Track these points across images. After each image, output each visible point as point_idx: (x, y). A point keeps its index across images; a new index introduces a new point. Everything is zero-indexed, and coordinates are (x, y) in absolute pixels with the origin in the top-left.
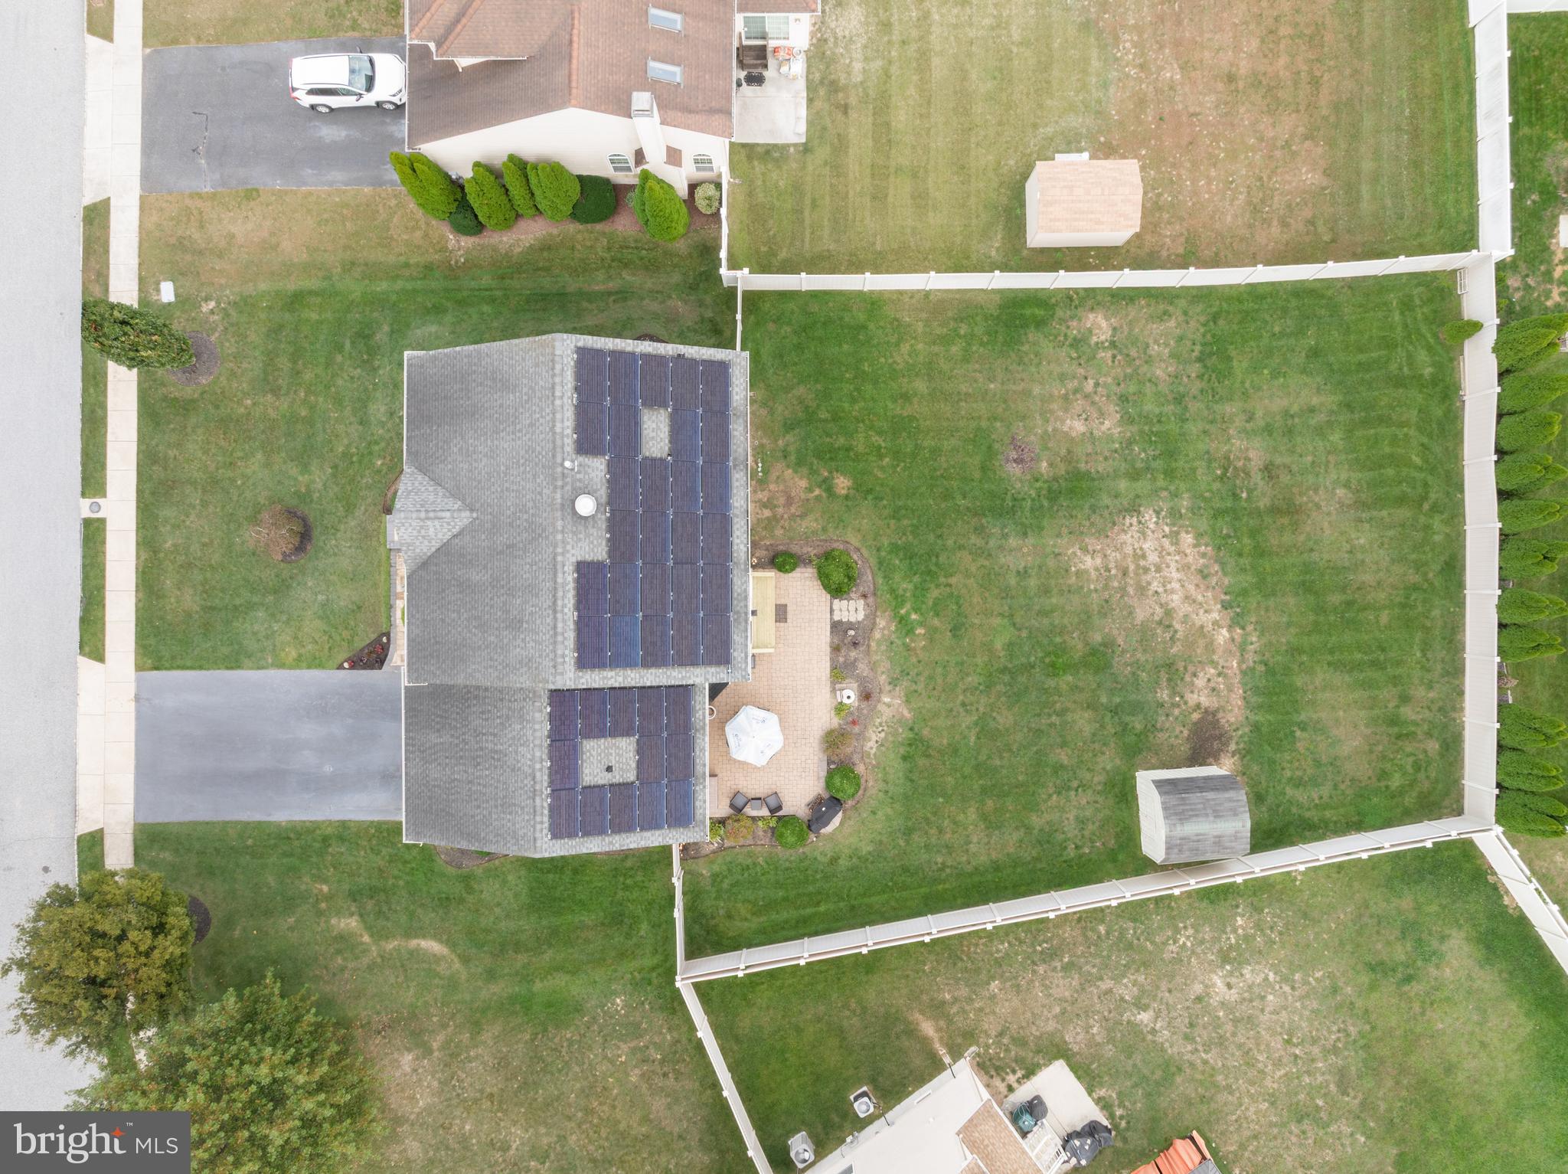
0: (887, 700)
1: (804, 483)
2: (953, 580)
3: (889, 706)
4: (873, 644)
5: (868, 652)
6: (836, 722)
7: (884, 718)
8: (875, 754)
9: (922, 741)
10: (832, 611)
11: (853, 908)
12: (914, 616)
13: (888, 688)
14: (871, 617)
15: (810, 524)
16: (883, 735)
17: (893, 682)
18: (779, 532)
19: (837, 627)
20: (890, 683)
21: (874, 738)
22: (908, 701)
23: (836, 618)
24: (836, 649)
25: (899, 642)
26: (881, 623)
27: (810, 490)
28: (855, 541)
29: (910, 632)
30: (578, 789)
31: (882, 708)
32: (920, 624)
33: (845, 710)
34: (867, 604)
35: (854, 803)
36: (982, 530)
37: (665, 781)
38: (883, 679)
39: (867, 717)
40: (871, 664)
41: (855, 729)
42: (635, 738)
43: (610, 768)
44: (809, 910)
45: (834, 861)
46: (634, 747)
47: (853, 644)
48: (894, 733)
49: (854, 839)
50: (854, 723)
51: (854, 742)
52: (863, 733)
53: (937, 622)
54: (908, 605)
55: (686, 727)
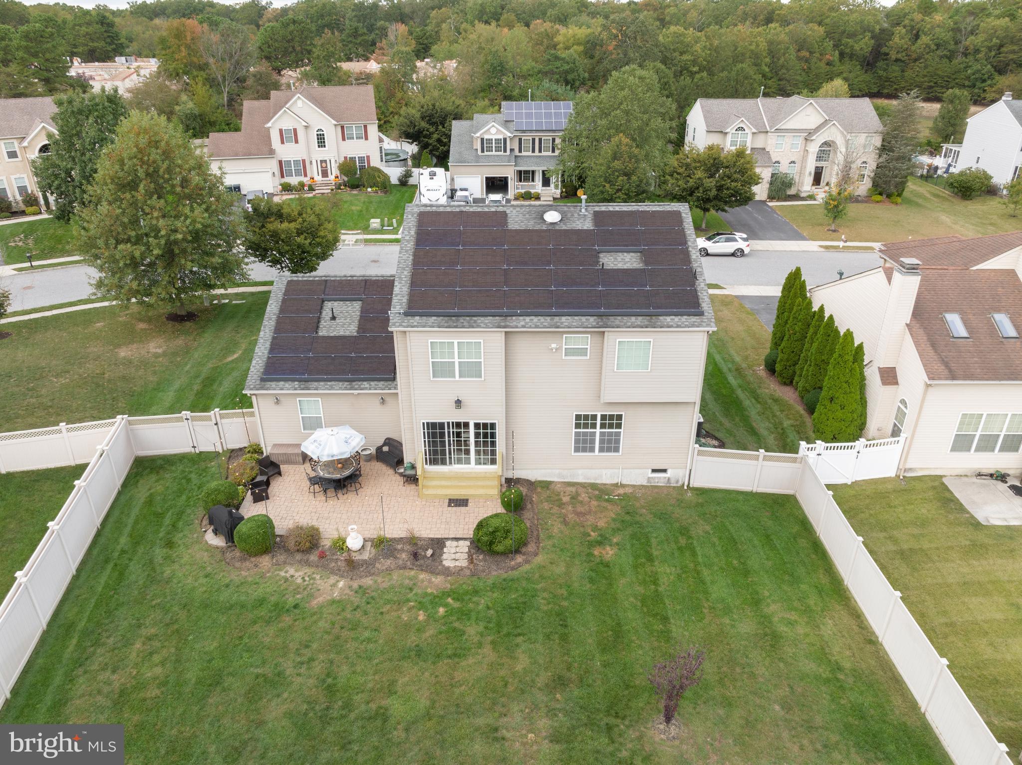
0: (341, 584)
1: (601, 524)
2: (487, 650)
3: (334, 585)
4: (412, 573)
5: (404, 568)
6: (326, 543)
7: (318, 582)
8: (278, 575)
9: (279, 616)
10: (457, 539)
11: (107, 561)
12: (442, 610)
13: (355, 585)
14: (447, 572)
15: (556, 527)
16: (299, 581)
17: (360, 590)
18: (546, 506)
19: (439, 544)
20: (360, 587)
21: (297, 575)
22: (333, 602)
23: (448, 543)
24: (412, 540)
25: (410, 596)
26: (438, 580)
27: (595, 528)
28: (539, 559)
29: (421, 606)
30: (323, 296)
31: (333, 579)
32: (431, 617)
33: (340, 545)
34: (462, 569)
35: (229, 555)
36: (560, 682)
37: (311, 355)
38: (368, 581)
39: (325, 567)
40: (389, 570)
41: (313, 557)
42: (355, 334)
43: (334, 318)
44: (127, 530)
45: (170, 544)
46: (347, 333)
47: (415, 555)
48: (297, 590)
49: (186, 559)
50: (322, 556)
51: (298, 556)
52: (308, 563)
53: (430, 632)
54: (457, 605)
55: (355, 372)
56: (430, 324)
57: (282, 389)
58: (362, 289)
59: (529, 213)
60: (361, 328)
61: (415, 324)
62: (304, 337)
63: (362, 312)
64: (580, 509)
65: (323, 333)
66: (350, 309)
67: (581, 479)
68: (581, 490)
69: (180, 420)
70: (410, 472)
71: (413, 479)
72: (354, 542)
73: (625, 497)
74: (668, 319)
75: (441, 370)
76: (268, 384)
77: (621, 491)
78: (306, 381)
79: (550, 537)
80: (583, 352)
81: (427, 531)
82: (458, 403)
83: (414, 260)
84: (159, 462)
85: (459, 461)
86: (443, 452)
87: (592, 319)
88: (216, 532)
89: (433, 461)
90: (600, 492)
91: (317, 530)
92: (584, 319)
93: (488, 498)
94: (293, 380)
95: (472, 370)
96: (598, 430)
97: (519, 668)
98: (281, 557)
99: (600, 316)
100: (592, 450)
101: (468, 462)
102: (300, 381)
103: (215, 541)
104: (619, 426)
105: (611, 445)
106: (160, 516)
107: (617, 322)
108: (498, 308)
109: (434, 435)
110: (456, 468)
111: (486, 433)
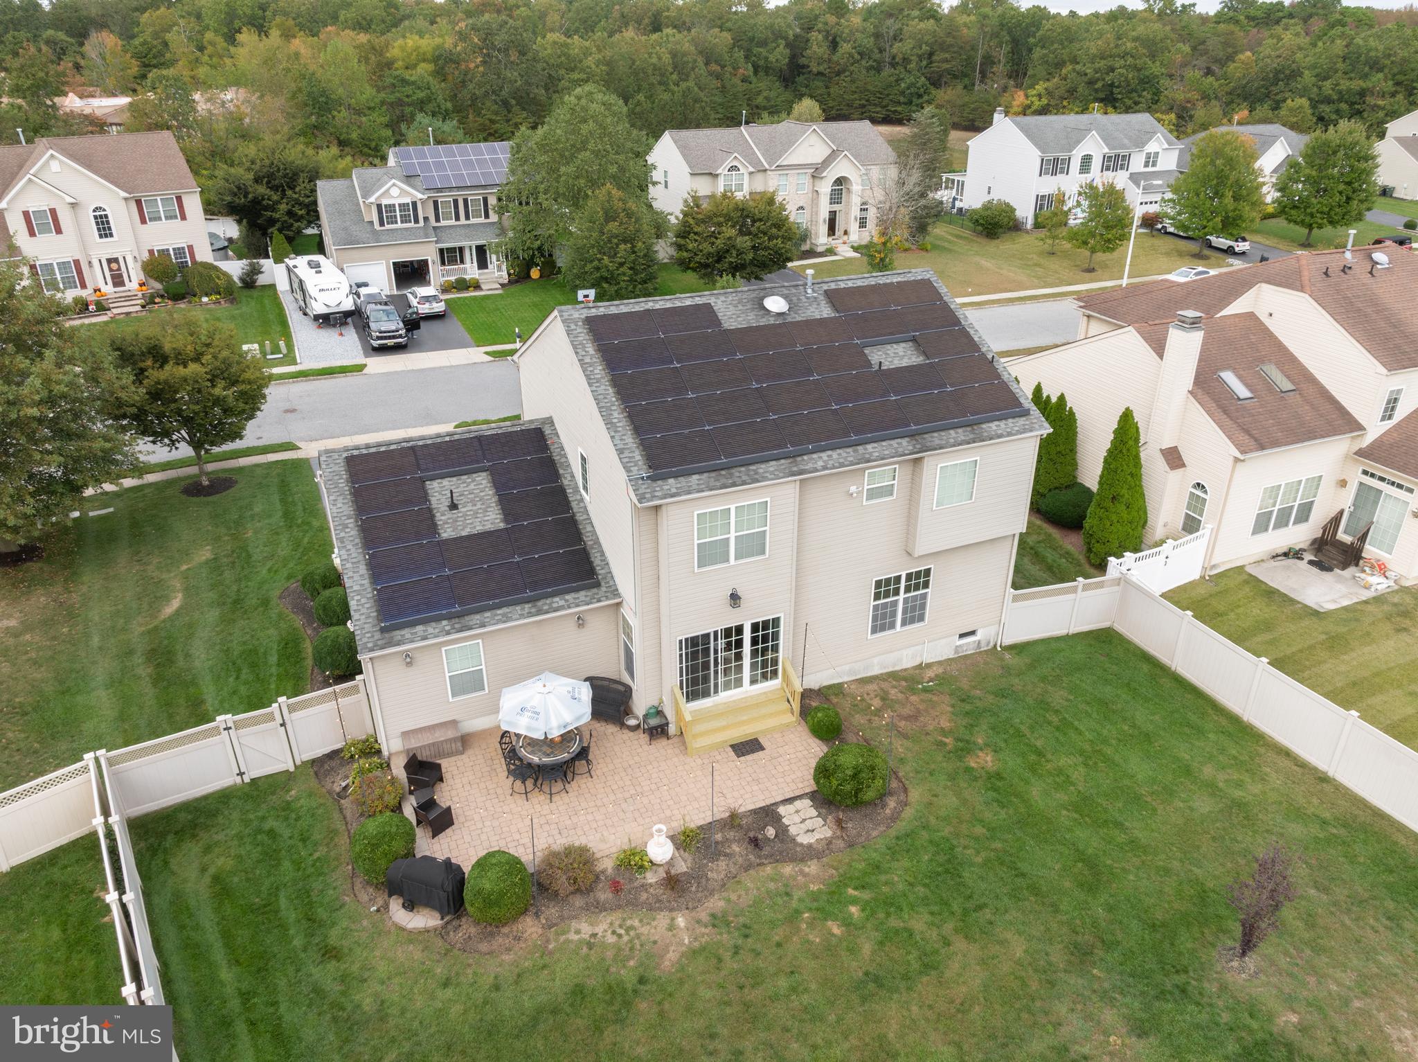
0: (681, 921)
1: (946, 724)
2: (960, 944)
3: (672, 927)
4: (769, 869)
5: (748, 867)
6: (609, 864)
7: (644, 930)
8: (568, 941)
9: (628, 1005)
10: (789, 801)
11: (227, 1022)
12: (855, 910)
13: (704, 916)
14: (811, 852)
15: (898, 745)
16: (611, 939)
17: (717, 921)
18: (862, 719)
19: (769, 814)
20: (713, 916)
21: (599, 930)
22: (694, 953)
23: (782, 810)
24: (733, 820)
25: (794, 904)
26: (812, 868)
27: (944, 732)
28: (916, 796)
29: (824, 914)
30: (419, 474)
31: (662, 919)
32: (847, 923)
33: (633, 862)
34: (829, 842)
35: (458, 937)
36: (1081, 955)
37: (447, 572)
38: (716, 903)
39: (634, 904)
40: (732, 878)
41: (604, 895)
42: (502, 525)
43: (453, 506)
44: (219, 954)
45: (330, 953)
46: (489, 527)
47: (755, 843)
48: (621, 956)
49: (382, 969)
50: (616, 887)
51: (578, 901)
52: (601, 908)
53: (867, 949)
54: (866, 895)
55: (534, 586)
56: (695, 487)
57: (424, 638)
58: (480, 453)
59: (740, 301)
60: (507, 514)
61: (674, 490)
62: (421, 545)
63: (497, 489)
64: (904, 711)
65: (447, 533)
66: (472, 486)
67: (876, 671)
68: (885, 685)
69: (216, 732)
70: (654, 722)
71: (657, 730)
72: (660, 850)
73: (942, 680)
74: (993, 425)
75: (711, 554)
76: (398, 634)
77: (930, 673)
78: (460, 615)
79: (902, 761)
80: (889, 491)
81: (749, 800)
82: (735, 598)
83: (618, 393)
84: (183, 817)
85: (727, 686)
86: (706, 679)
87: (904, 442)
88: (410, 906)
89: (692, 696)
90: (908, 680)
91: (583, 850)
92: (894, 443)
93: (783, 729)
94: (438, 619)
95: (753, 546)
96: (902, 596)
97: (1019, 953)
98: (552, 911)
99: (912, 435)
100: (895, 625)
101: (739, 682)
102: (449, 617)
103: (424, 920)
104: (926, 585)
105: (915, 614)
106: (268, 909)
107: (937, 442)
108: (779, 447)
109: (694, 656)
110: (725, 696)
111: (765, 634)
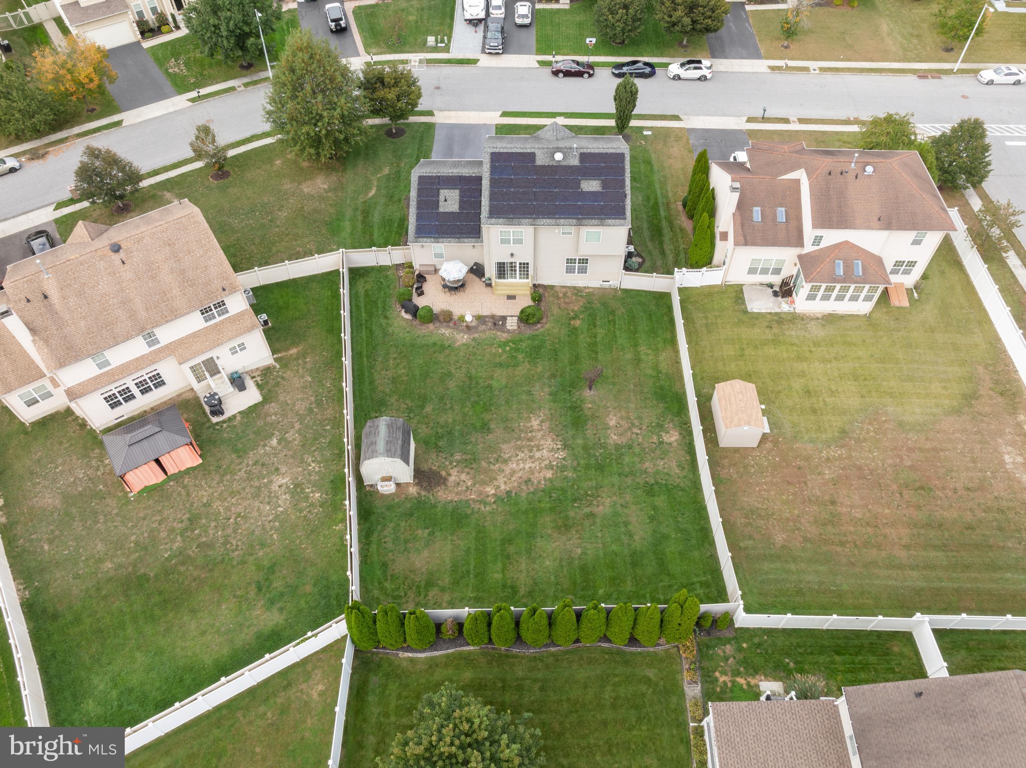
0: (465, 337)
1: (576, 308)
2: (526, 364)
3: (463, 337)
4: (494, 332)
5: (490, 329)
6: (456, 318)
7: (456, 335)
8: (438, 332)
9: (443, 350)
10: (512, 316)
11: (361, 325)
12: (508, 348)
13: (472, 338)
14: (509, 331)
15: (555, 310)
16: (448, 335)
17: (474, 339)
18: (551, 299)
19: (504, 318)
21: (446, 332)
22: (464, 344)
23: (508, 318)
24: (493, 317)
25: (495, 342)
26: (505, 335)
27: (573, 311)
28: (547, 326)
29: (500, 346)
30: (438, 187)
31: (462, 335)
32: (504, 351)
33: (462, 319)
34: (515, 330)
35: (414, 323)
36: (553, 376)
37: (437, 223)
38: (476, 335)
39: (457, 329)
40: (484, 331)
41: (451, 324)
42: (458, 211)
43: (446, 200)
44: (363, 310)
45: (386, 317)
46: (454, 210)
47: (495, 324)
48: (448, 339)
49: (396, 324)
50: (455, 324)
51: (445, 324)
52: (449, 327)
53: (504, 357)
54: (514, 346)
55: (461, 233)
56: (500, 222)
57: (426, 242)
58: (459, 182)
59: (547, 152)
60: (461, 207)
61: (493, 223)
62: (433, 212)
63: (460, 197)
64: (567, 300)
65: (441, 210)
66: (453, 194)
67: (568, 285)
68: (568, 290)
69: (372, 251)
70: (488, 282)
71: (489, 285)
72: (469, 318)
73: (589, 294)
74: (610, 221)
75: (504, 241)
76: (419, 239)
77: (587, 291)
78: (437, 238)
79: (553, 315)
80: (571, 233)
81: (499, 313)
82: (512, 255)
84: (362, 271)
85: (512, 277)
86: (504, 274)
87: (574, 221)
88: (406, 312)
89: (500, 278)
90: (577, 291)
91: (451, 312)
92: (571, 220)
93: (525, 295)
94: (431, 237)
95: (520, 242)
96: (577, 265)
97: (538, 371)
98: (438, 324)
99: (578, 219)
100: (574, 272)
101: (515, 278)
102: (434, 238)
103: (408, 317)
104: (587, 263)
105: (583, 270)
106: (375, 302)
107: (586, 223)
108: (530, 214)
109: (500, 267)
110: (510, 280)
111: (525, 266)
